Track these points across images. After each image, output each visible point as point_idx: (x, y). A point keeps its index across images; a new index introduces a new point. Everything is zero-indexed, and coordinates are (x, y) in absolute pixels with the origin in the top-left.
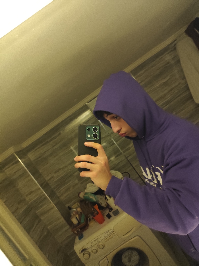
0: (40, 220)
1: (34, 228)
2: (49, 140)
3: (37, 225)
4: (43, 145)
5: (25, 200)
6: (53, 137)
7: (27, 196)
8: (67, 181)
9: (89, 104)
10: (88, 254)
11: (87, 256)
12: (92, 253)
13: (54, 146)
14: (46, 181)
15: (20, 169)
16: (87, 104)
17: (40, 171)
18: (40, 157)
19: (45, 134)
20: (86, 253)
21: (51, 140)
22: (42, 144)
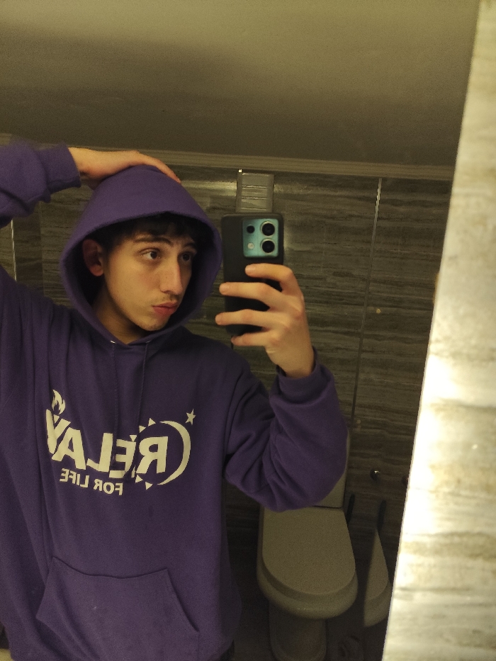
9: (244, 174)
14: (41, 258)
16: (240, 171)
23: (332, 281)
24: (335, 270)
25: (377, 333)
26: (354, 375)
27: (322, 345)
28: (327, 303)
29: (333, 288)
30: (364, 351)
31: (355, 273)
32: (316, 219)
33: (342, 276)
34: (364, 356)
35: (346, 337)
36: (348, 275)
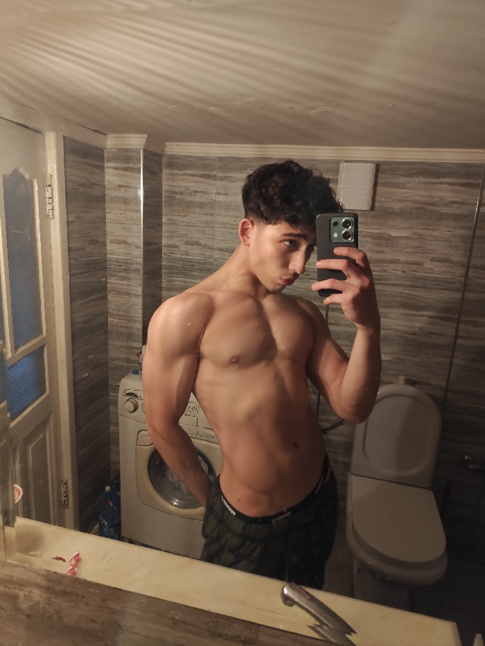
0: (105, 298)
1: (86, 300)
2: (219, 175)
3: (94, 300)
4: (202, 176)
5: (105, 245)
6: (230, 175)
7: (111, 242)
8: (195, 273)
10: (134, 404)
11: (130, 406)
12: (139, 410)
13: (219, 194)
14: (161, 243)
15: (132, 188)
17: (164, 220)
18: (181, 194)
19: (221, 159)
20: (132, 402)
21: (222, 179)
22: (202, 172)
23: (430, 266)
24: (434, 256)
25: (474, 319)
26: (449, 361)
27: (417, 329)
28: (423, 287)
29: (429, 273)
30: (460, 337)
31: (454, 259)
32: (416, 205)
33: (440, 262)
34: (460, 341)
35: (442, 322)
36: (447, 260)
